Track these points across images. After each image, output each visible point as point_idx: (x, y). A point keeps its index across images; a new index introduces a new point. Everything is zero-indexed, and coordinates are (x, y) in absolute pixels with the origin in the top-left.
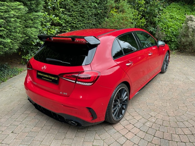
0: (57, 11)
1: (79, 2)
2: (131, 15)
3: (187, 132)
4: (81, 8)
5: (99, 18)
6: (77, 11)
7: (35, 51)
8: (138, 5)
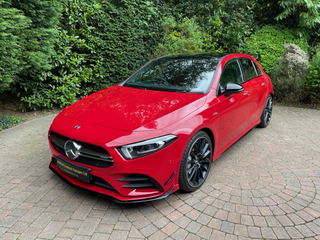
0: (83, 30)
1: (119, 18)
3: (265, 211)
4: (122, 27)
5: (151, 44)
6: (115, 31)
7: (43, 91)
8: (213, 27)
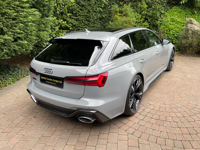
0: (65, 16)
2: (134, 19)
4: (87, 13)
5: (104, 22)
6: (83, 16)
8: (141, 9)
